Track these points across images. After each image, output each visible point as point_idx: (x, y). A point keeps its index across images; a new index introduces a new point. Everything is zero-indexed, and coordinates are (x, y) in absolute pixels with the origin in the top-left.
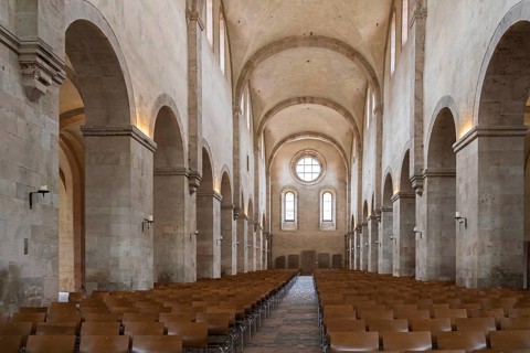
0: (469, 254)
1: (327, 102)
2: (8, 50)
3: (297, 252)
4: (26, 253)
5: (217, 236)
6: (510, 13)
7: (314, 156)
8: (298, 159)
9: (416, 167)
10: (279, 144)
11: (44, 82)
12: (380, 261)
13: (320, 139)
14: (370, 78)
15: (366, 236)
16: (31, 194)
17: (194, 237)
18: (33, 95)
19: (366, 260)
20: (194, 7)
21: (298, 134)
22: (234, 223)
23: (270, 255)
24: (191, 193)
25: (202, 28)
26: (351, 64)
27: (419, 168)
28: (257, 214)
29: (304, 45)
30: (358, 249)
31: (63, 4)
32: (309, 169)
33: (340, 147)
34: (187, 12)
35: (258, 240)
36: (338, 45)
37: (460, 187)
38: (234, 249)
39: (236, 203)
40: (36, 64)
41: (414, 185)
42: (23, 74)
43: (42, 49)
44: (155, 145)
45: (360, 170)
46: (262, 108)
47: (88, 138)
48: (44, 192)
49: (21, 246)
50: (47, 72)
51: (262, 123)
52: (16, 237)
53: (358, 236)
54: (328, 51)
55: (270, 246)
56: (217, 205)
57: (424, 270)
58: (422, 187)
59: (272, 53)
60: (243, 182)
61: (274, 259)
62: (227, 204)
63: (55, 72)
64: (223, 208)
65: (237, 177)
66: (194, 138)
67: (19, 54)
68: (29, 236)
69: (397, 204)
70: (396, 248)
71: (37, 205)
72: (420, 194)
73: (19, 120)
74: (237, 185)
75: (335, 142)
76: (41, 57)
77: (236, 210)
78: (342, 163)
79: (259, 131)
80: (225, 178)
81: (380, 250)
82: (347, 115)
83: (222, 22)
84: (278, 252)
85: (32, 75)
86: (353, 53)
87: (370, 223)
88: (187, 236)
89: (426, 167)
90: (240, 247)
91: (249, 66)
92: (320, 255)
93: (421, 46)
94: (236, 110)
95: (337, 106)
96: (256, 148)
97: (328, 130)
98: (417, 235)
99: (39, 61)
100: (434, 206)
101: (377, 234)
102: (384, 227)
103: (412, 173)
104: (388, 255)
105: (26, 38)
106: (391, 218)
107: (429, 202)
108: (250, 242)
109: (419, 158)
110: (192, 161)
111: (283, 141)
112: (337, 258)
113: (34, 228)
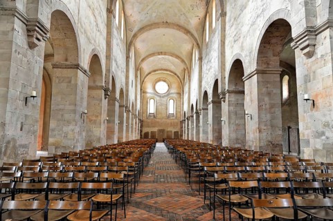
0: (254, 133)
1: (172, 55)
2: (21, 23)
3: (155, 129)
4: (21, 130)
5: (117, 121)
6: (272, 15)
7: (165, 81)
8: (156, 83)
9: (222, 88)
10: (147, 75)
11: (39, 40)
12: (201, 135)
13: (168, 73)
14: (195, 44)
15: (193, 122)
16: (26, 98)
17: (106, 121)
18: (32, 46)
19: (192, 134)
20: (111, 7)
21: (157, 70)
22: (125, 114)
23: (141, 131)
24: (105, 98)
25: (114, 17)
26: (186, 37)
27: (223, 88)
28: (136, 110)
29: (162, 27)
30: (188, 129)
31: (51, 2)
32: (162, 87)
33: (178, 77)
34: (107, 9)
35: (136, 123)
36: (180, 27)
37: (247, 98)
38: (125, 128)
39: (127, 104)
40: (35, 30)
41: (221, 97)
42: (28, 35)
43: (39, 23)
44: (90, 74)
45: (189, 88)
46: (140, 57)
47: (55, 69)
48: (34, 97)
49: (19, 126)
50: (41, 35)
51: (140, 64)
52: (17, 121)
53: (188, 123)
54: (174, 30)
55: (142, 126)
56: (117, 104)
57: (227, 141)
58: (225, 98)
59: (147, 30)
60: (130, 94)
61: (143, 133)
62: (122, 104)
63: (44, 35)
64: (120, 106)
65: (127, 91)
66: (108, 70)
67: (27, 25)
68: (24, 121)
69: (210, 107)
70: (210, 129)
71: (29, 104)
72: (224, 101)
73: (24, 59)
74: (127, 95)
75: (176, 74)
76: (38, 27)
77: (126, 107)
78: (179, 85)
79: (138, 69)
80: (122, 91)
81: (201, 129)
82: (183, 61)
83: (123, 15)
84: (145, 130)
85: (32, 36)
86: (187, 32)
87: (195, 115)
88: (102, 121)
89: (227, 88)
90: (127, 126)
91: (135, 36)
92: (168, 132)
93: (223, 29)
94: (128, 57)
95: (178, 57)
96: (136, 77)
97: (172, 68)
98: (223, 123)
99: (37, 29)
100: (232, 108)
101: (199, 122)
102: (203, 118)
103: (220, 91)
104: (205, 132)
105: (31, 17)
106: (207, 113)
107: (229, 105)
108: (132, 124)
109: (223, 83)
110: (107, 82)
111: (150, 73)
112: (176, 133)
113: (26, 116)
